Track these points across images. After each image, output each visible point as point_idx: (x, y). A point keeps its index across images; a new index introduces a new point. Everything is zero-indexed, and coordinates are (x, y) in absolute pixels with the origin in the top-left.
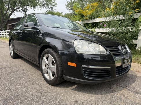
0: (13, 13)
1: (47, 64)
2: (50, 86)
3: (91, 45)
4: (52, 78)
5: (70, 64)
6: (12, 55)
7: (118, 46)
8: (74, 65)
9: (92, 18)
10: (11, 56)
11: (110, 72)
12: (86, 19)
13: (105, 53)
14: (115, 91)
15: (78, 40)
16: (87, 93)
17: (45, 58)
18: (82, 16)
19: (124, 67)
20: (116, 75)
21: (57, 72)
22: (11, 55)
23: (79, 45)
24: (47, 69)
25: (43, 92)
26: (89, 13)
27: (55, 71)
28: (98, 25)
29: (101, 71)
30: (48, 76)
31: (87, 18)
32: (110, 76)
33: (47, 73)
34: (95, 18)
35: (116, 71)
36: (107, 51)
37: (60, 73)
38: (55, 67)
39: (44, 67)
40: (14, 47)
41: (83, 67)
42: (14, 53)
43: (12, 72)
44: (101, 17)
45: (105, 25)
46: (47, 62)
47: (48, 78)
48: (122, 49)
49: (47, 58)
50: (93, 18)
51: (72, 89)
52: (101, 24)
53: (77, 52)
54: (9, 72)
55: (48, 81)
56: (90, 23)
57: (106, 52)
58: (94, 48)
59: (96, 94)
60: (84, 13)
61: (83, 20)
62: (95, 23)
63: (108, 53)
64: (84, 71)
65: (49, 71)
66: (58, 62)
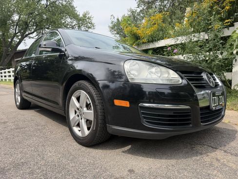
0: (23, 41)
1: (78, 109)
2: (84, 148)
3: (153, 70)
4: (87, 132)
5: (117, 102)
6: (18, 104)
7: (202, 73)
8: (126, 104)
9: (153, 40)
10: (17, 106)
11: (189, 116)
12: (143, 43)
13: (180, 83)
14: (201, 154)
15: (132, 61)
16: (150, 158)
17: (74, 99)
19: (214, 108)
20: (202, 122)
21: (95, 120)
22: (16, 103)
24: (77, 118)
26: (149, 32)
27: (92, 118)
28: (164, 51)
29: (174, 113)
30: (80, 131)
31: (145, 40)
32: (190, 123)
33: (78, 125)
34: (158, 40)
35: (201, 114)
36: (182, 78)
37: (100, 121)
38: (92, 112)
39: (72, 115)
40: (21, 89)
41: (141, 107)
43: (17, 129)
44: (168, 38)
45: (175, 51)
46: (78, 105)
47: (79, 134)
48: (209, 78)
49: (78, 99)
50: (155, 41)
52: (168, 49)
53: (130, 81)
54: (11, 129)
55: (80, 139)
56: (150, 49)
57: (181, 80)
58: (159, 75)
59: (166, 159)
60: (139, 32)
61: (138, 45)
62: (158, 48)
63: (185, 82)
64: (143, 113)
65: (80, 121)
66: (97, 102)
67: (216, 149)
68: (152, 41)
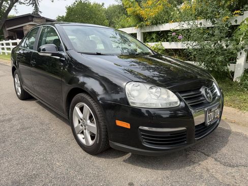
0: (14, 7)
1: (82, 120)
2: (89, 156)
4: (91, 142)
5: (119, 123)
6: (18, 93)
7: (200, 88)
8: (127, 125)
9: (156, 22)
10: (18, 96)
13: (178, 105)
14: (194, 163)
15: (133, 83)
17: (77, 109)
18: (139, 19)
19: (209, 124)
20: (196, 137)
21: (98, 135)
23: (134, 90)
24: (81, 127)
25: (78, 167)
27: (95, 132)
28: (168, 36)
29: (171, 134)
30: (84, 138)
31: (149, 23)
32: (186, 141)
33: (82, 133)
34: (163, 23)
35: (196, 131)
36: (181, 100)
37: (103, 137)
38: (94, 126)
39: (76, 124)
41: (141, 130)
42: (23, 90)
44: (173, 22)
46: (81, 115)
47: (84, 141)
49: (82, 109)
50: (160, 23)
51: (124, 161)
52: (173, 34)
54: (17, 130)
55: (85, 147)
56: (153, 32)
57: (179, 102)
59: (162, 169)
60: (143, 13)
61: (141, 27)
62: (163, 32)
63: (182, 104)
64: (143, 135)
65: (84, 131)
66: (100, 119)
67: (208, 156)
68: (156, 24)
